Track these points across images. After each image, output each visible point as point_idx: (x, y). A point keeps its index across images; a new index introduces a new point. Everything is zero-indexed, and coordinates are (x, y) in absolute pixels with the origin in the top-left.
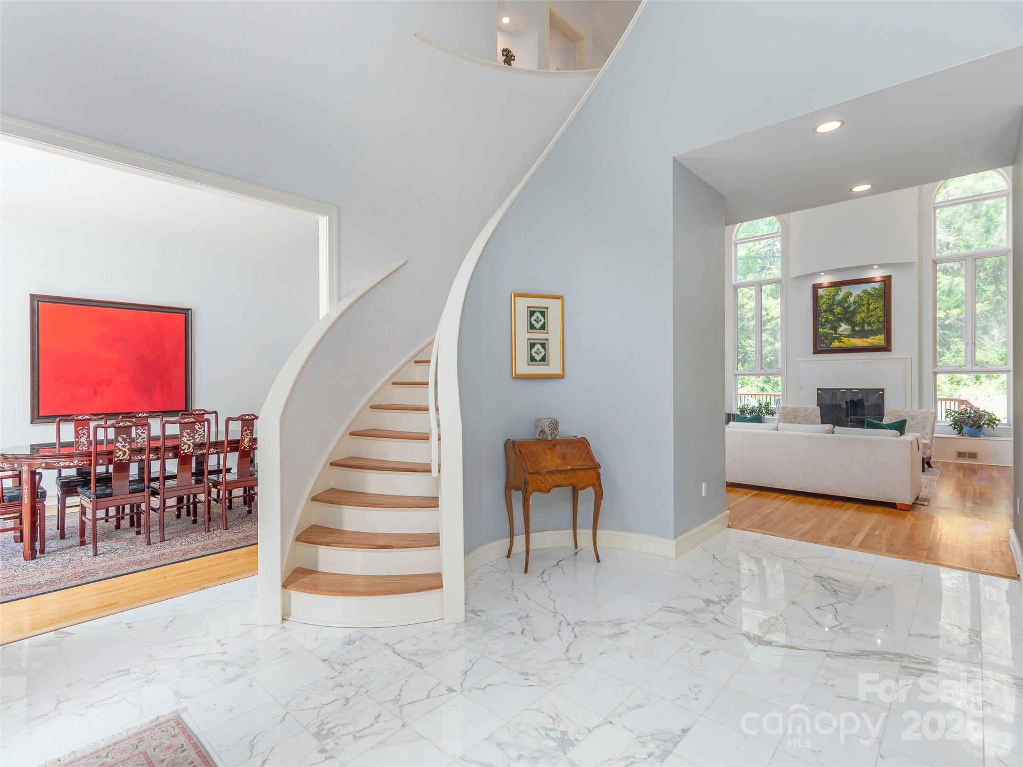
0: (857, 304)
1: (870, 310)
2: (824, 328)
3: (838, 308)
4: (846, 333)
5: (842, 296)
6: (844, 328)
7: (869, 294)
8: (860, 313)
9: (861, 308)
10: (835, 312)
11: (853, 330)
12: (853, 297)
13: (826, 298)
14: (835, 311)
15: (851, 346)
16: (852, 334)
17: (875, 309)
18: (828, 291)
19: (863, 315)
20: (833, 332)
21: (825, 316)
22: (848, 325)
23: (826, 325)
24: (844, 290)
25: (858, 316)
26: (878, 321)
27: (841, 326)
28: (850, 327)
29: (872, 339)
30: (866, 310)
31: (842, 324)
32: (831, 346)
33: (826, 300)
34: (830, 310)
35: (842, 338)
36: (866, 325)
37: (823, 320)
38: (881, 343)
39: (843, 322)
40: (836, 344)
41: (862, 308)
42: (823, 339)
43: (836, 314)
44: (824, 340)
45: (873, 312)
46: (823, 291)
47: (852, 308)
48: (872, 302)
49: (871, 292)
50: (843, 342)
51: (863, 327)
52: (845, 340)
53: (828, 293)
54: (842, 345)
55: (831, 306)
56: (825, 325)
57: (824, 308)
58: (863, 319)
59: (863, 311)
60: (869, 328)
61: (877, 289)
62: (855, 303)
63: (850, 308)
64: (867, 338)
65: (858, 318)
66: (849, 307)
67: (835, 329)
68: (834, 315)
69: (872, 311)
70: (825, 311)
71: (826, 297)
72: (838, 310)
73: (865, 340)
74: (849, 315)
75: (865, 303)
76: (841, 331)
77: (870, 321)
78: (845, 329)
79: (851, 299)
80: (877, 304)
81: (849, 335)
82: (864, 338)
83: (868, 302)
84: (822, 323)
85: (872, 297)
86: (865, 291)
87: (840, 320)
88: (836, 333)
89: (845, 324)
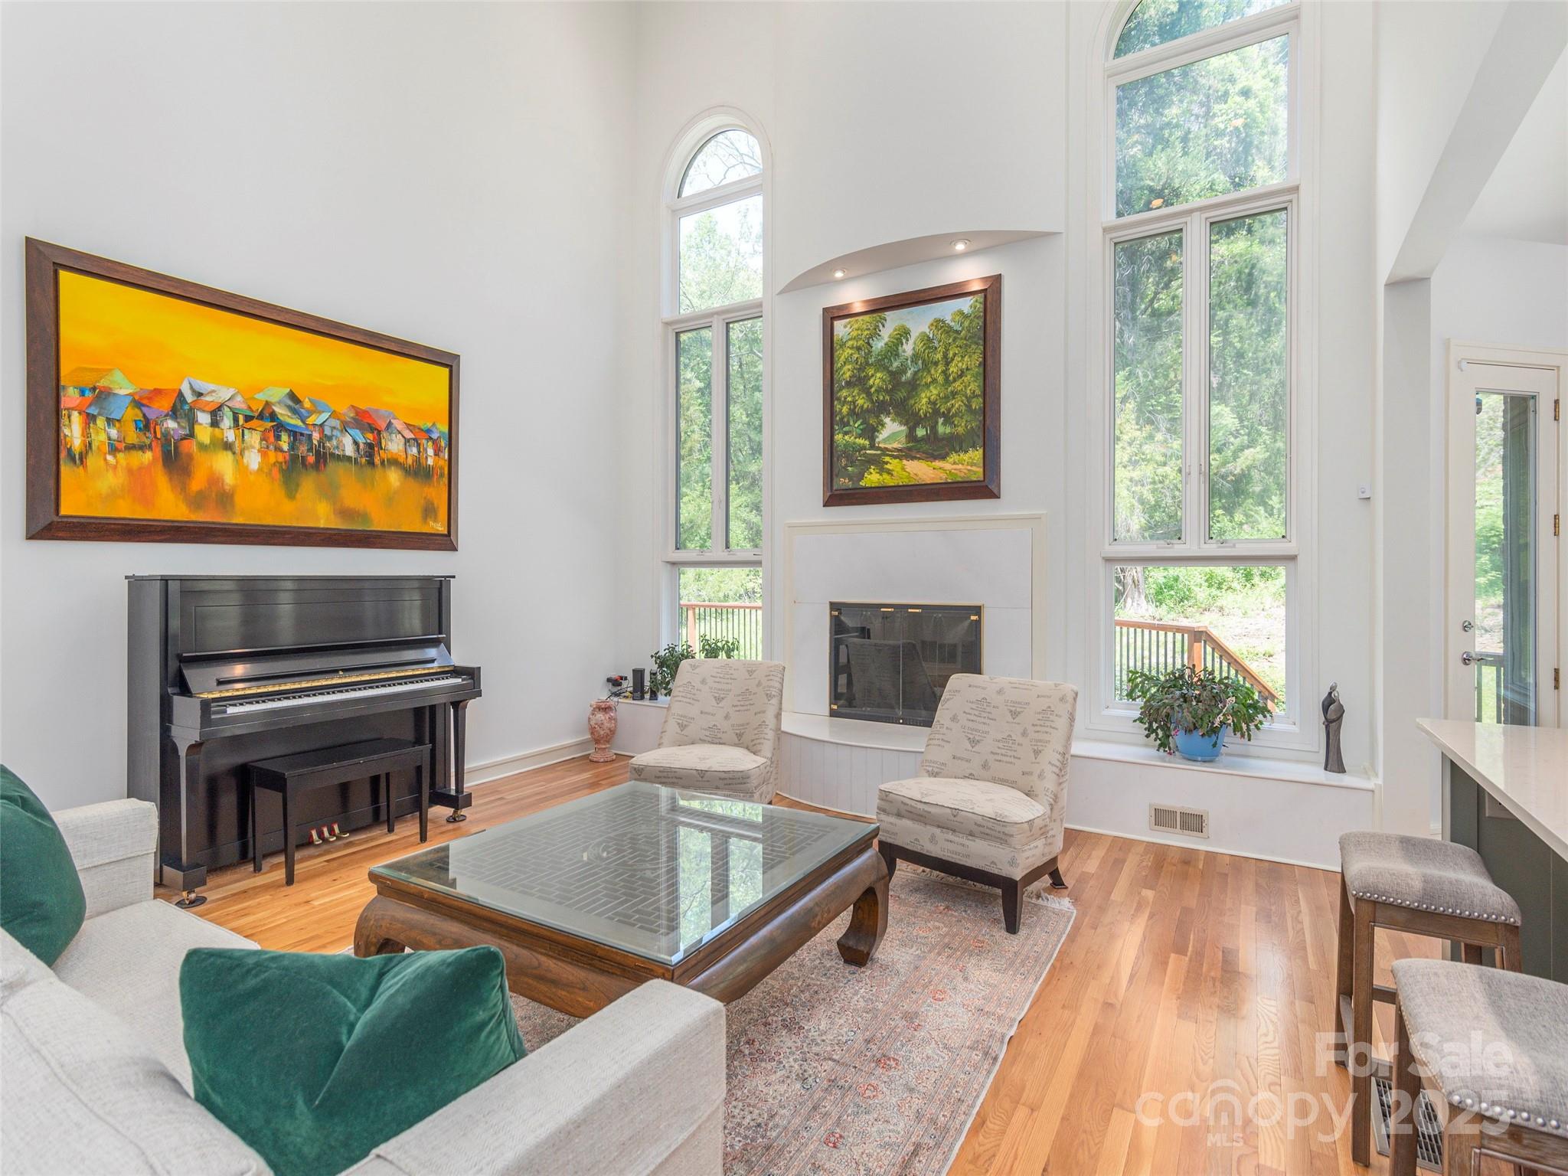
0: (920, 362)
1: (951, 378)
2: (846, 433)
3: (879, 375)
4: (896, 445)
5: (886, 339)
6: (891, 431)
7: (948, 330)
8: (927, 386)
9: (929, 371)
10: (871, 387)
11: (911, 436)
12: (911, 342)
13: (852, 348)
14: (871, 382)
15: (906, 482)
16: (910, 449)
17: (962, 374)
18: (856, 326)
19: (934, 391)
20: (867, 442)
21: (849, 399)
22: (901, 423)
23: (851, 423)
24: (893, 320)
25: (923, 395)
26: (969, 406)
27: (883, 425)
28: (903, 428)
29: (955, 463)
30: (941, 379)
31: (887, 420)
32: (862, 483)
33: (850, 352)
34: (859, 381)
35: (887, 459)
36: (941, 420)
37: (845, 410)
38: (975, 473)
39: (888, 414)
40: (873, 478)
41: (933, 372)
42: (844, 462)
43: (873, 390)
44: (846, 466)
45: (957, 383)
46: (845, 327)
47: (909, 374)
48: (955, 355)
49: (952, 324)
50: (889, 472)
51: (934, 428)
52: (893, 464)
53: (855, 334)
54: (888, 480)
55: (861, 369)
56: (848, 424)
57: (848, 374)
58: (934, 403)
59: (934, 381)
60: (948, 430)
61: (966, 317)
62: (915, 357)
63: (905, 372)
64: (943, 458)
65: (922, 402)
66: (902, 370)
67: (870, 432)
68: (869, 394)
69: (955, 380)
70: (849, 384)
71: (850, 343)
72: (877, 379)
73: (938, 464)
74: (901, 394)
75: (939, 356)
76: (885, 441)
77: (949, 410)
78: (893, 433)
79: (908, 349)
80: (966, 359)
81: (899, 450)
82: (935, 458)
83: (945, 356)
84: (842, 419)
85: (955, 340)
86: (939, 324)
87: (881, 408)
88: (872, 446)
89: (893, 420)
